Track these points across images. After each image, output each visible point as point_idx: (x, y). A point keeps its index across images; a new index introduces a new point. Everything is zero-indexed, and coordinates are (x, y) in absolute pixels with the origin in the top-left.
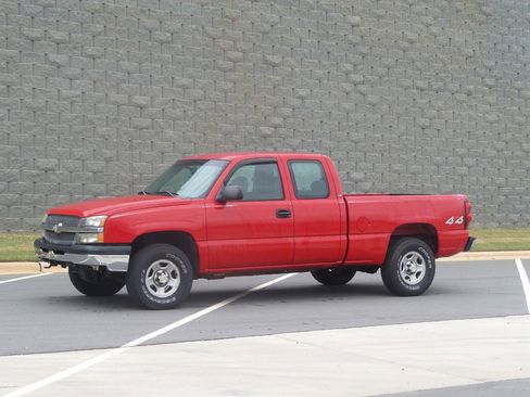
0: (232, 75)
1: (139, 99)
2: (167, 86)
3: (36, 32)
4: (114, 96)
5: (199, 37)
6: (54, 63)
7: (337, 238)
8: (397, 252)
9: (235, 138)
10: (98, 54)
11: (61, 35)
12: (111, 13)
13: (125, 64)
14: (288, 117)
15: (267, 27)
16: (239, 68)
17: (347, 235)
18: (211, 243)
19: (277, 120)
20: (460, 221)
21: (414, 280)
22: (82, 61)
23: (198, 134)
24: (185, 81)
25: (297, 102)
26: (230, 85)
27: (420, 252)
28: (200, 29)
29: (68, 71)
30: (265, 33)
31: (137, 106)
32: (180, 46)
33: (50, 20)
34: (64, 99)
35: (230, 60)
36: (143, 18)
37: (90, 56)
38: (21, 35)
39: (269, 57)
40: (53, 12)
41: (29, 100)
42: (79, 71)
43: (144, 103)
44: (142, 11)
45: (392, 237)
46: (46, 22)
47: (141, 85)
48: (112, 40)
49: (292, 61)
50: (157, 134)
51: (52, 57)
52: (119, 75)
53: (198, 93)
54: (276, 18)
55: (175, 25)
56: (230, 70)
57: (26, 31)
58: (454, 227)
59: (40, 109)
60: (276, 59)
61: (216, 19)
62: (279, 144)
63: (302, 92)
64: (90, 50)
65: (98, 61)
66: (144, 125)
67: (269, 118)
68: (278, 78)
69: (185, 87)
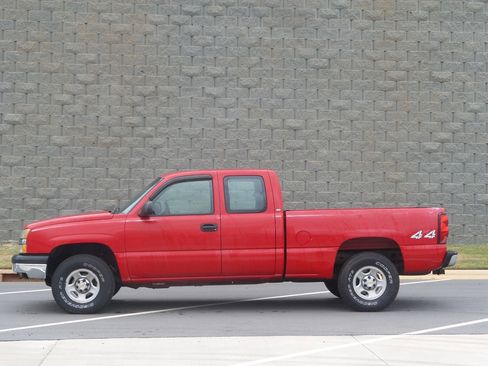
0: (394, 94)
1: (292, 122)
2: (322, 109)
3: (195, 69)
4: (268, 121)
5: (357, 60)
6: (209, 95)
7: (272, 251)
8: (348, 266)
9: (395, 154)
10: (253, 84)
11: (218, 70)
12: (267, 46)
13: (279, 91)
14: (458, 131)
15: (435, 44)
16: (401, 87)
17: (285, 248)
18: (129, 254)
19: (444, 135)
20: (432, 235)
21: (373, 295)
22: (237, 91)
23: (353, 152)
24: (342, 103)
25: (468, 116)
26: (390, 104)
27: (378, 267)
28: (359, 51)
29: (224, 102)
30: (432, 50)
31: (290, 128)
32: (337, 70)
33: (208, 57)
34: (219, 126)
35: (392, 79)
36: (300, 48)
37: (245, 86)
38: (181, 73)
39: (435, 74)
40: (211, 50)
41: (186, 129)
42: (234, 100)
43: (298, 125)
44: (299, 41)
45: (339, 251)
46: (205, 59)
47: (295, 109)
48: (267, 71)
49: (463, 75)
50: (310, 153)
51: (208, 90)
52: (273, 101)
53: (355, 113)
54: (446, 33)
55: (332, 51)
56: (391, 89)
57: (186, 69)
58: (423, 241)
59: (197, 136)
60: (445, 75)
61: (378, 41)
62: (445, 159)
63: (474, 105)
64: (245, 81)
65: (253, 90)
66: (298, 146)
67: (434, 133)
68: (446, 93)
69: (341, 109)
